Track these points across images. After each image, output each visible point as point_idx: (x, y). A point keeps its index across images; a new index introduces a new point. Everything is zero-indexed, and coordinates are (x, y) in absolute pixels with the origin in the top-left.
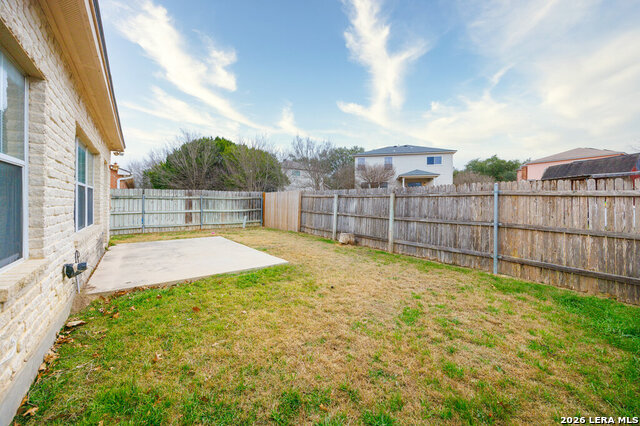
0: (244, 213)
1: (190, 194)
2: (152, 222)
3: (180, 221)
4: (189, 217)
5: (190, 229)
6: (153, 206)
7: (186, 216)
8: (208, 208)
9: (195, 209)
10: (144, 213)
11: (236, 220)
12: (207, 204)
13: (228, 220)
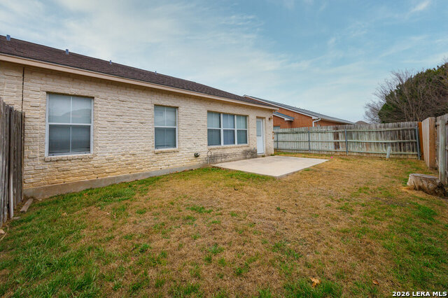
0: (392, 144)
1: (337, 129)
2: (314, 146)
3: (331, 147)
4: (337, 145)
5: (339, 154)
6: (314, 137)
7: (335, 145)
8: (352, 139)
9: (341, 139)
10: (309, 141)
11: (381, 150)
12: (351, 135)
13: (373, 150)
